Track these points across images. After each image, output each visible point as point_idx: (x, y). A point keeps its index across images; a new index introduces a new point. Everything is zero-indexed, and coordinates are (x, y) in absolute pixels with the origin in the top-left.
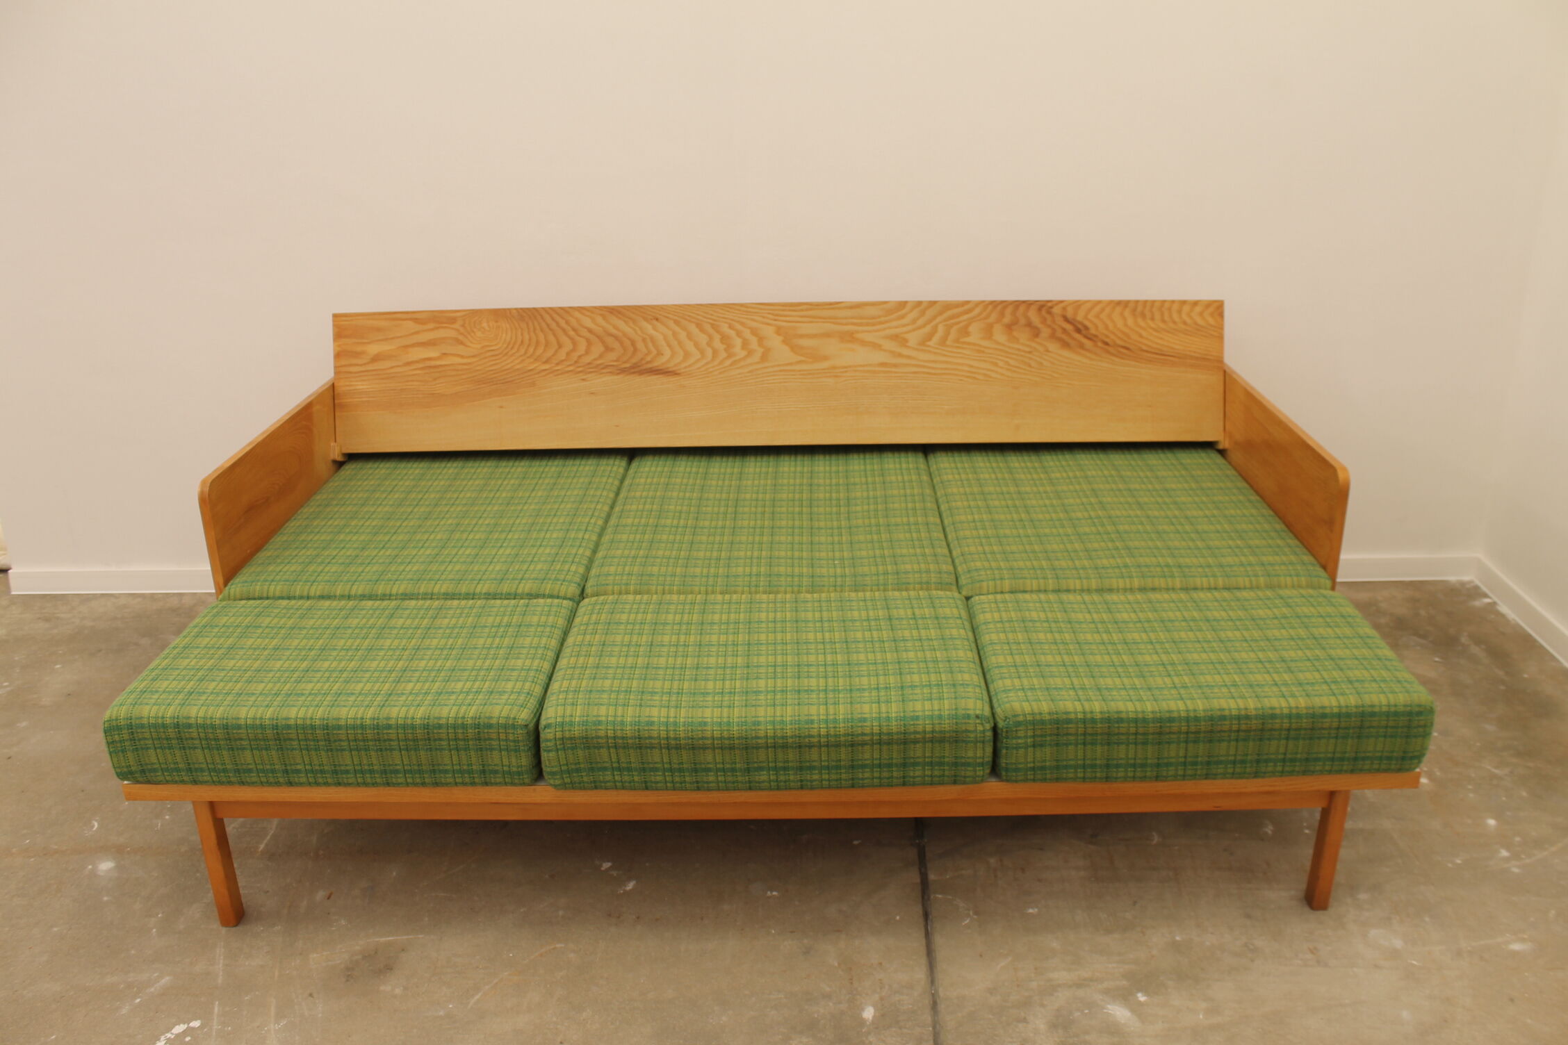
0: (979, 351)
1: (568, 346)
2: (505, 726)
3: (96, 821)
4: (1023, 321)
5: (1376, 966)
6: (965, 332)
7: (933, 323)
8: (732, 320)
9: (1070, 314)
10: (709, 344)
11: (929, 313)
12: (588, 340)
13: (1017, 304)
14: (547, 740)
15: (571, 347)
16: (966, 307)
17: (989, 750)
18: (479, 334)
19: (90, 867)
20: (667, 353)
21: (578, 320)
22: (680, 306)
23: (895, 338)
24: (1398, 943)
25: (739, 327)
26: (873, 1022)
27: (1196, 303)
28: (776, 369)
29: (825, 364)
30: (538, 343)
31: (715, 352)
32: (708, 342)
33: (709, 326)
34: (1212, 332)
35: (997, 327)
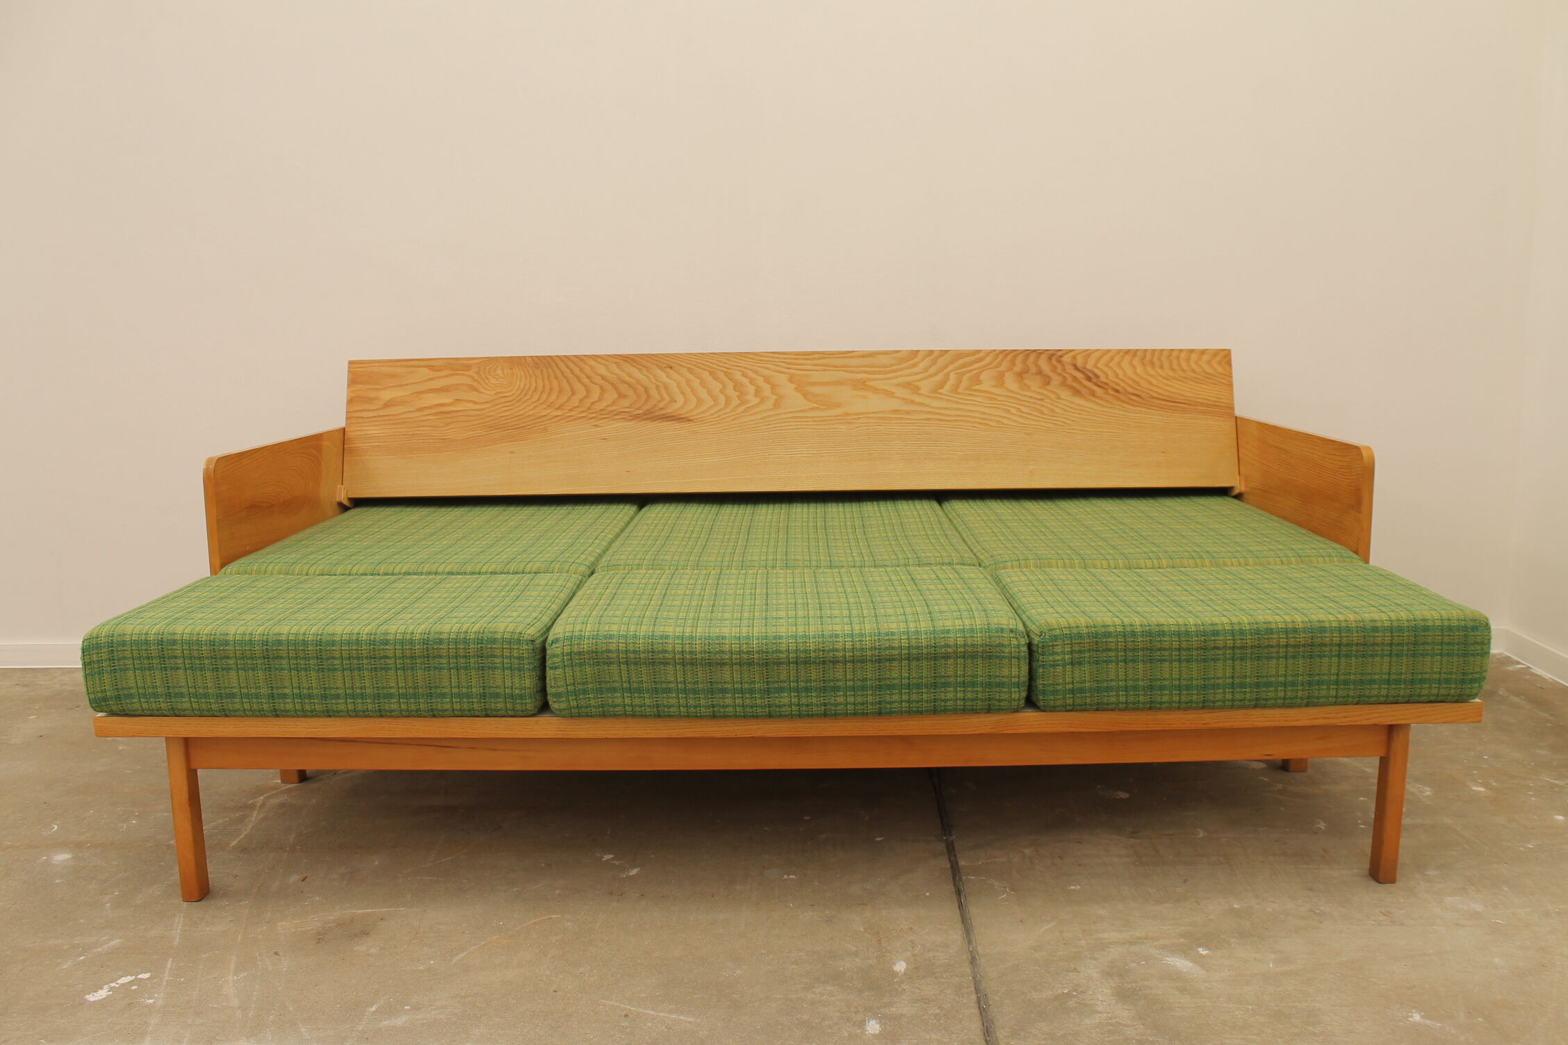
0: (991, 399)
1: (581, 392)
2: (510, 642)
3: (58, 825)
4: (1033, 370)
5: (1457, 924)
6: (976, 380)
7: (946, 371)
8: (745, 368)
9: (1079, 363)
10: (721, 391)
11: (941, 362)
12: (601, 388)
13: (1027, 353)
14: (554, 656)
15: (585, 394)
16: (977, 356)
17: (1025, 668)
18: (493, 381)
19: (45, 858)
20: (681, 399)
21: (592, 368)
22: (696, 355)
23: (907, 385)
24: (1478, 907)
25: (754, 376)
26: (905, 974)
27: (1203, 352)
28: (789, 416)
29: (838, 411)
30: (551, 389)
31: (728, 400)
32: (720, 390)
33: (723, 374)
34: (1222, 379)
35: (1008, 375)
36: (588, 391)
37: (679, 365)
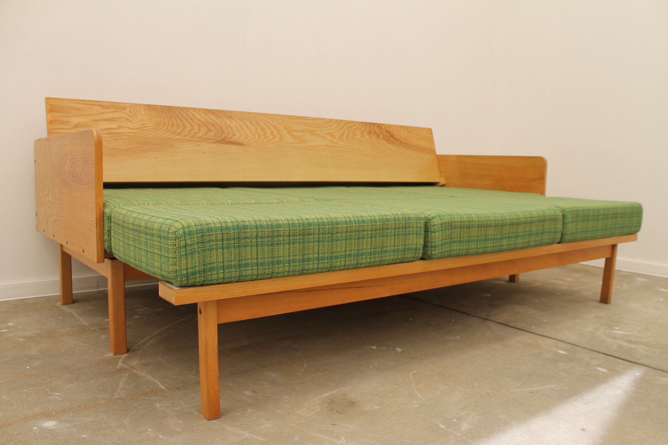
0: (361, 142)
1: (189, 127)
4: (373, 131)
7: (343, 129)
8: (265, 121)
9: (388, 129)
10: (256, 131)
11: (341, 125)
12: (199, 125)
16: (353, 124)
17: (562, 225)
18: (139, 117)
20: (238, 134)
21: (193, 114)
22: (242, 112)
23: (330, 134)
28: (286, 145)
29: (306, 144)
30: (173, 124)
31: (259, 136)
33: (255, 122)
34: (431, 140)
35: (365, 133)
36: (192, 126)
37: (235, 117)
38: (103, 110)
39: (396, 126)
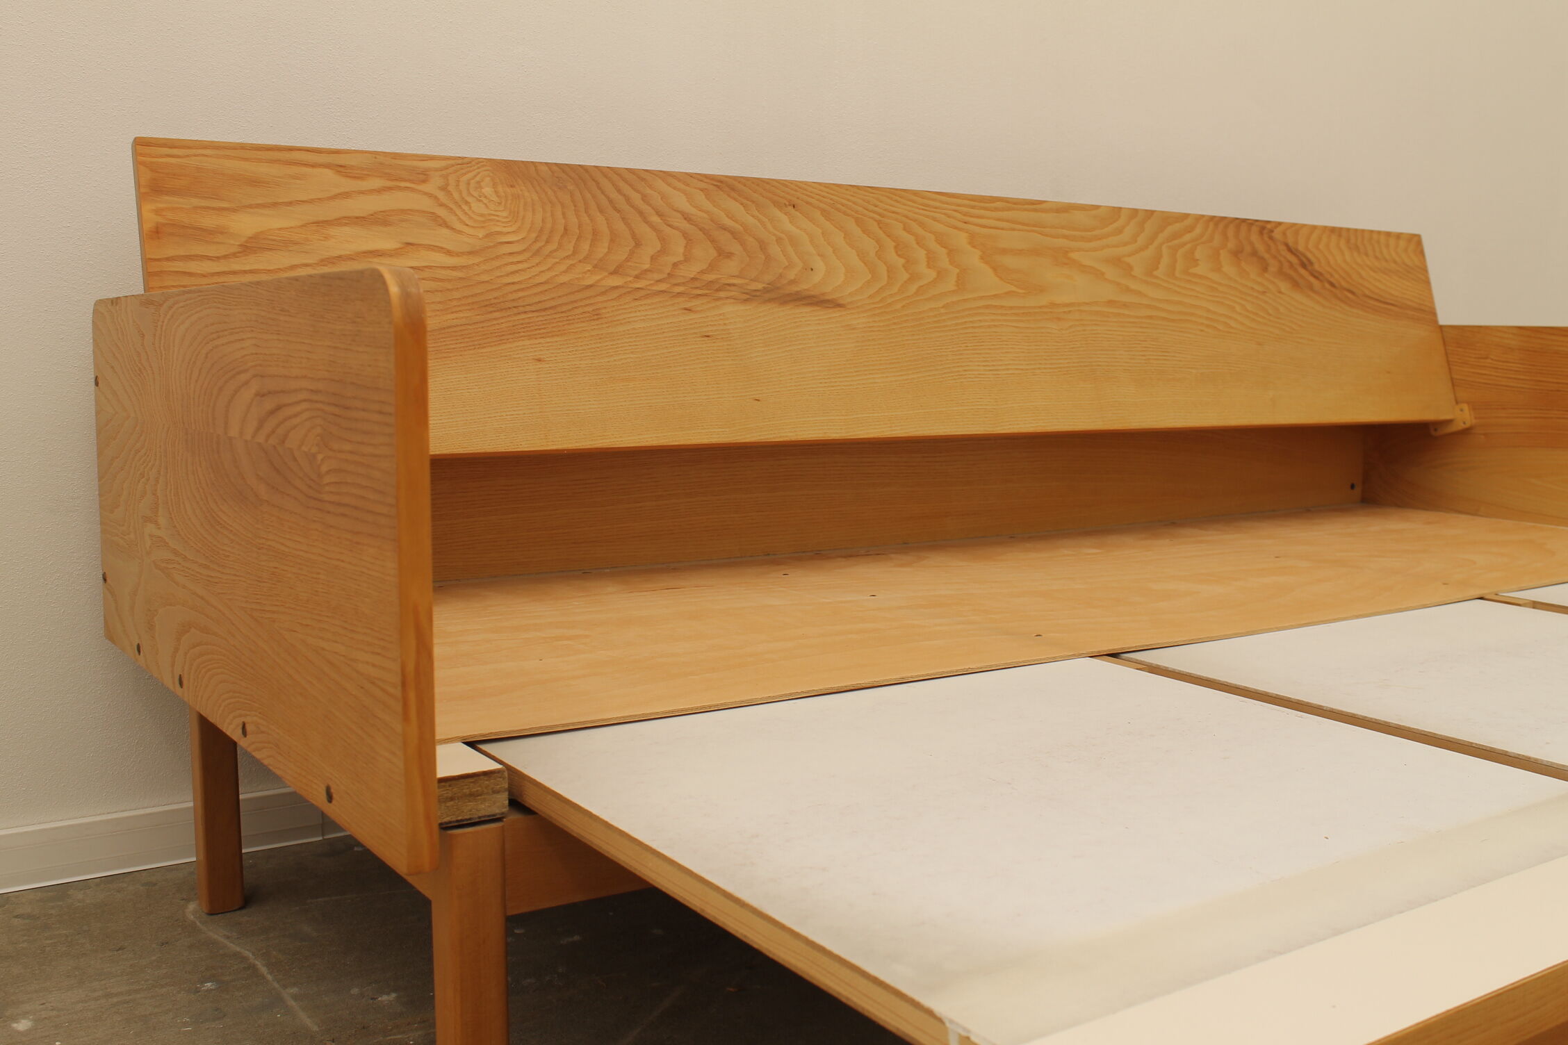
0: (1211, 288)
1: (651, 246)
4: (1248, 249)
6: (1192, 260)
7: (1156, 243)
8: (907, 217)
9: (1291, 242)
10: (879, 255)
11: (1148, 228)
12: (685, 235)
13: (1236, 223)
15: (657, 246)
16: (1187, 222)
18: (477, 207)
20: (819, 265)
21: (663, 197)
22: (827, 186)
23: (1117, 262)
28: (981, 303)
29: (1043, 299)
30: (595, 233)
31: (891, 270)
32: (877, 252)
33: (875, 224)
34: (1420, 274)
35: (1224, 254)
36: (663, 239)
37: (807, 203)
38: (347, 185)
39: (1314, 228)
